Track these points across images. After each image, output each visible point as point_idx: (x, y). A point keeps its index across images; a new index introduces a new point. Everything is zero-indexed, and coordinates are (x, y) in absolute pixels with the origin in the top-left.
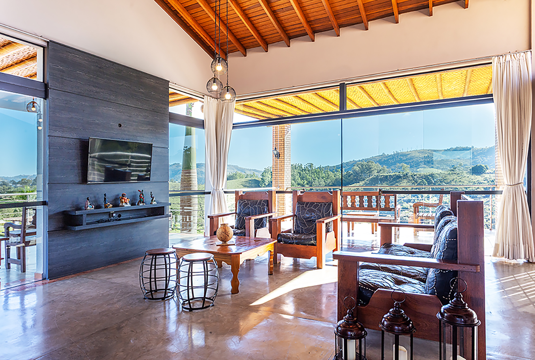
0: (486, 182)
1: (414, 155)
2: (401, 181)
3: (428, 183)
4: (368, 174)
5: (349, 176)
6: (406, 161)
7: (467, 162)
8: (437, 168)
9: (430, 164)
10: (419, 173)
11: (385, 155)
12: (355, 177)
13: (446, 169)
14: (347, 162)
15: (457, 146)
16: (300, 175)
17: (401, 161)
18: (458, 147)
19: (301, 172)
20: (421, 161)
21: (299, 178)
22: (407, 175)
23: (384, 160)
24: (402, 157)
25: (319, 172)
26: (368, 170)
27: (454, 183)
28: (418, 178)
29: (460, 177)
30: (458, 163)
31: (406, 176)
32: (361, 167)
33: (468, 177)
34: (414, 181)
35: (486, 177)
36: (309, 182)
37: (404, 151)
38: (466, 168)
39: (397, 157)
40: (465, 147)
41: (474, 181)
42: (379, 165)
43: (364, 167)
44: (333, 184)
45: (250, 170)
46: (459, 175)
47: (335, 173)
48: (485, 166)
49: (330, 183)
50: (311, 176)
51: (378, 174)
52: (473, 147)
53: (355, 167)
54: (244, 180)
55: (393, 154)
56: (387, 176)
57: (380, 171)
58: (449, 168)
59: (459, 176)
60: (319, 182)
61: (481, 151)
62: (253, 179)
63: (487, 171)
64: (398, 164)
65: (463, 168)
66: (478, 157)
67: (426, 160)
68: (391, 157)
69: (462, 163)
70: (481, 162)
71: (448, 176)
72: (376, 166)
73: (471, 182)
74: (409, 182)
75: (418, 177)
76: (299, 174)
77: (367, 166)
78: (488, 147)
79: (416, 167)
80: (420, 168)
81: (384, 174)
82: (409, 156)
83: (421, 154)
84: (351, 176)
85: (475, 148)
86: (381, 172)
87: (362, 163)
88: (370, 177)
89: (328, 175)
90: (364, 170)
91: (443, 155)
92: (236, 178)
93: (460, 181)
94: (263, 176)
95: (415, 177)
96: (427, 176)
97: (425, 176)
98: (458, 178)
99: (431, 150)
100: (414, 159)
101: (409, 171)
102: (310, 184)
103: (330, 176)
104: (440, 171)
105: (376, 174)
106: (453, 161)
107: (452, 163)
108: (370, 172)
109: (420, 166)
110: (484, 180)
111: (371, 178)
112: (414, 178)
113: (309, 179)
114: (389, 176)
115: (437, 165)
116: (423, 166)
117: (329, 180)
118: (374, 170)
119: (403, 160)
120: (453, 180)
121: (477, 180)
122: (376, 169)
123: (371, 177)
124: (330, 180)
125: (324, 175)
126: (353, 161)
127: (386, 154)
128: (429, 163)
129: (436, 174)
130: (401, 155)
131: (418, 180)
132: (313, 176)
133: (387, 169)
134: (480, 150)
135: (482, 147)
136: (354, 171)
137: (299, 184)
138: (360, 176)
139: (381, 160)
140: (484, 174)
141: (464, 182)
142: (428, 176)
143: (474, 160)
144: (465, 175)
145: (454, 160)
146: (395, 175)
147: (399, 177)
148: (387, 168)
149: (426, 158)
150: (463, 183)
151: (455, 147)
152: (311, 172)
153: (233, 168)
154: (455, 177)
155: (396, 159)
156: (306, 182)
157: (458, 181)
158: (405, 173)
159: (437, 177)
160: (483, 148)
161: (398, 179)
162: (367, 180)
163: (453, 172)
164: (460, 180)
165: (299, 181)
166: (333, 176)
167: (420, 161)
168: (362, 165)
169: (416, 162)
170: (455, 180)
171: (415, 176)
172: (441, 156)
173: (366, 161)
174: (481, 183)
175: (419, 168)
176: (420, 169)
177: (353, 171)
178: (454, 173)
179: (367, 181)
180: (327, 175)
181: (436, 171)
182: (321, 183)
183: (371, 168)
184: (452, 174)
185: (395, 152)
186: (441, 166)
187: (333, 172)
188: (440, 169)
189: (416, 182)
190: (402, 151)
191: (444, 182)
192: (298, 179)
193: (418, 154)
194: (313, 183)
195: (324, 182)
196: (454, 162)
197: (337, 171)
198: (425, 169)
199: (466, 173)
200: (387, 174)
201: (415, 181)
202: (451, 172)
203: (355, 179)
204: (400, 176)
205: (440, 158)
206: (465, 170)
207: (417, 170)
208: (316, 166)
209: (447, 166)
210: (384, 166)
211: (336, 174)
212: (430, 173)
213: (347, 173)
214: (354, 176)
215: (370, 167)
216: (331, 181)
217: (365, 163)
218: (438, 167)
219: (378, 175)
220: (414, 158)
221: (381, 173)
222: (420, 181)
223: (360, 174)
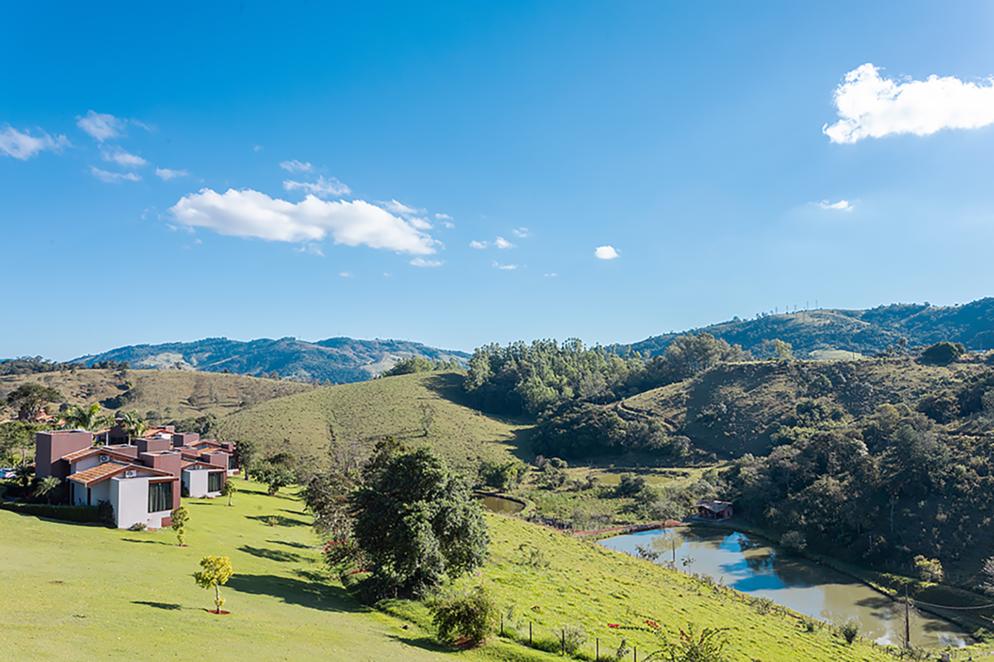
0: (959, 381)
1: (801, 321)
2: (775, 379)
3: (832, 383)
4: (702, 362)
5: (660, 367)
6: (785, 335)
7: (915, 337)
8: (852, 351)
9: (837, 341)
10: (813, 361)
11: (739, 321)
12: (673, 370)
13: (874, 352)
14: (658, 336)
15: (894, 303)
16: (553, 364)
17: (773, 335)
18: (895, 305)
19: (555, 357)
20: (817, 335)
21: (552, 371)
22: (786, 364)
23: (738, 332)
24: (776, 326)
25: (594, 357)
26: (700, 354)
27: (890, 384)
28: (810, 372)
29: (903, 370)
30: (896, 338)
31: (783, 367)
32: (684, 347)
33: (920, 370)
34: (801, 379)
35: (959, 369)
36: (573, 379)
37: (779, 313)
38: (914, 350)
39: (766, 325)
40: (909, 305)
41: (934, 378)
42: (725, 343)
43: (692, 346)
44: (625, 384)
45: (449, 353)
46: (899, 366)
47: (630, 359)
48: (956, 346)
49: (617, 382)
50: (577, 367)
51: (722, 362)
52: (927, 305)
53: (672, 348)
54: (429, 374)
55: (755, 319)
56: (741, 368)
57: (728, 355)
58: (878, 351)
59: (899, 368)
60: (593, 380)
61: (946, 314)
62: (452, 372)
63: (963, 357)
64: (767, 342)
65: (907, 350)
66: (940, 326)
67: (829, 333)
68: (752, 326)
69: (904, 338)
70: (946, 336)
71: (877, 368)
72: (717, 345)
73: (928, 382)
74: (791, 381)
75: (809, 370)
76: (550, 363)
77: (698, 345)
78: (960, 305)
79: (806, 347)
80: (816, 349)
81: (737, 363)
82: (790, 324)
83: (816, 320)
84: (665, 366)
85: (931, 306)
86: (730, 358)
87: (687, 338)
88: (704, 368)
89: (615, 365)
90: (692, 354)
91: (863, 323)
92: (414, 371)
93: (903, 379)
94: (471, 366)
95: (805, 369)
96: (831, 367)
97: (826, 367)
98: (898, 371)
99: (839, 312)
100: (802, 331)
101: (788, 355)
102: (574, 384)
103: (619, 366)
104: (858, 356)
105: (719, 363)
106: (887, 335)
107: (885, 339)
108: (704, 359)
109: (815, 347)
110: (956, 378)
111: (708, 372)
112: (803, 372)
113: (573, 372)
114: (746, 368)
115: (852, 344)
116: (823, 345)
117: (616, 376)
118: (714, 354)
119: (779, 333)
120: (887, 377)
121: (940, 377)
122: (718, 353)
123: (707, 369)
124: (618, 376)
125: (605, 364)
126: (671, 334)
127: (742, 320)
128: (834, 340)
129: (851, 362)
130: (774, 322)
131: (811, 376)
132: (581, 366)
133: (744, 353)
134: (944, 312)
135: (947, 306)
136: (672, 357)
137: (550, 384)
138: (685, 366)
139: (730, 332)
140: (955, 365)
141: (911, 381)
142: (833, 368)
143: (932, 332)
144: (914, 365)
145: (889, 333)
146: (760, 364)
147: (768, 369)
148: (743, 350)
149: (827, 329)
150: (910, 383)
151: (890, 305)
152: (576, 358)
153: (411, 348)
154: (891, 370)
155: (762, 330)
156: (565, 380)
157: (898, 378)
158: (781, 359)
159: (852, 370)
160: (948, 308)
161: (767, 374)
162: (698, 374)
163: (887, 359)
164: (903, 376)
165: (552, 377)
166: (625, 367)
167: (814, 334)
168: (688, 344)
169: (806, 337)
170: (892, 376)
171: (803, 366)
172: (860, 324)
173: (695, 335)
174: (950, 383)
175: (813, 350)
176: (815, 351)
177: (667, 356)
178: (889, 361)
179: (699, 377)
180: (612, 365)
181: (850, 357)
182: (598, 381)
183: (706, 350)
184: (885, 363)
185: (760, 315)
186: (860, 346)
187: (626, 359)
188: (858, 352)
189: (807, 381)
190: (775, 313)
191: (869, 381)
192: (548, 372)
193: (811, 320)
194: (582, 382)
195: (604, 380)
196: (888, 338)
197: (635, 356)
198: (826, 351)
199: (915, 361)
200: (742, 363)
201: (803, 379)
202: (882, 359)
203: (672, 373)
204: (771, 366)
205: (859, 329)
206: (913, 355)
207: (810, 354)
208: (587, 345)
209: (874, 345)
210: (736, 345)
211: (631, 363)
212: (836, 361)
213: (654, 359)
214: (671, 367)
215: (704, 347)
216: (621, 378)
217: (693, 338)
218: (854, 347)
219: (722, 365)
220: (802, 328)
221: (730, 362)
222: (815, 377)
223: (684, 363)
